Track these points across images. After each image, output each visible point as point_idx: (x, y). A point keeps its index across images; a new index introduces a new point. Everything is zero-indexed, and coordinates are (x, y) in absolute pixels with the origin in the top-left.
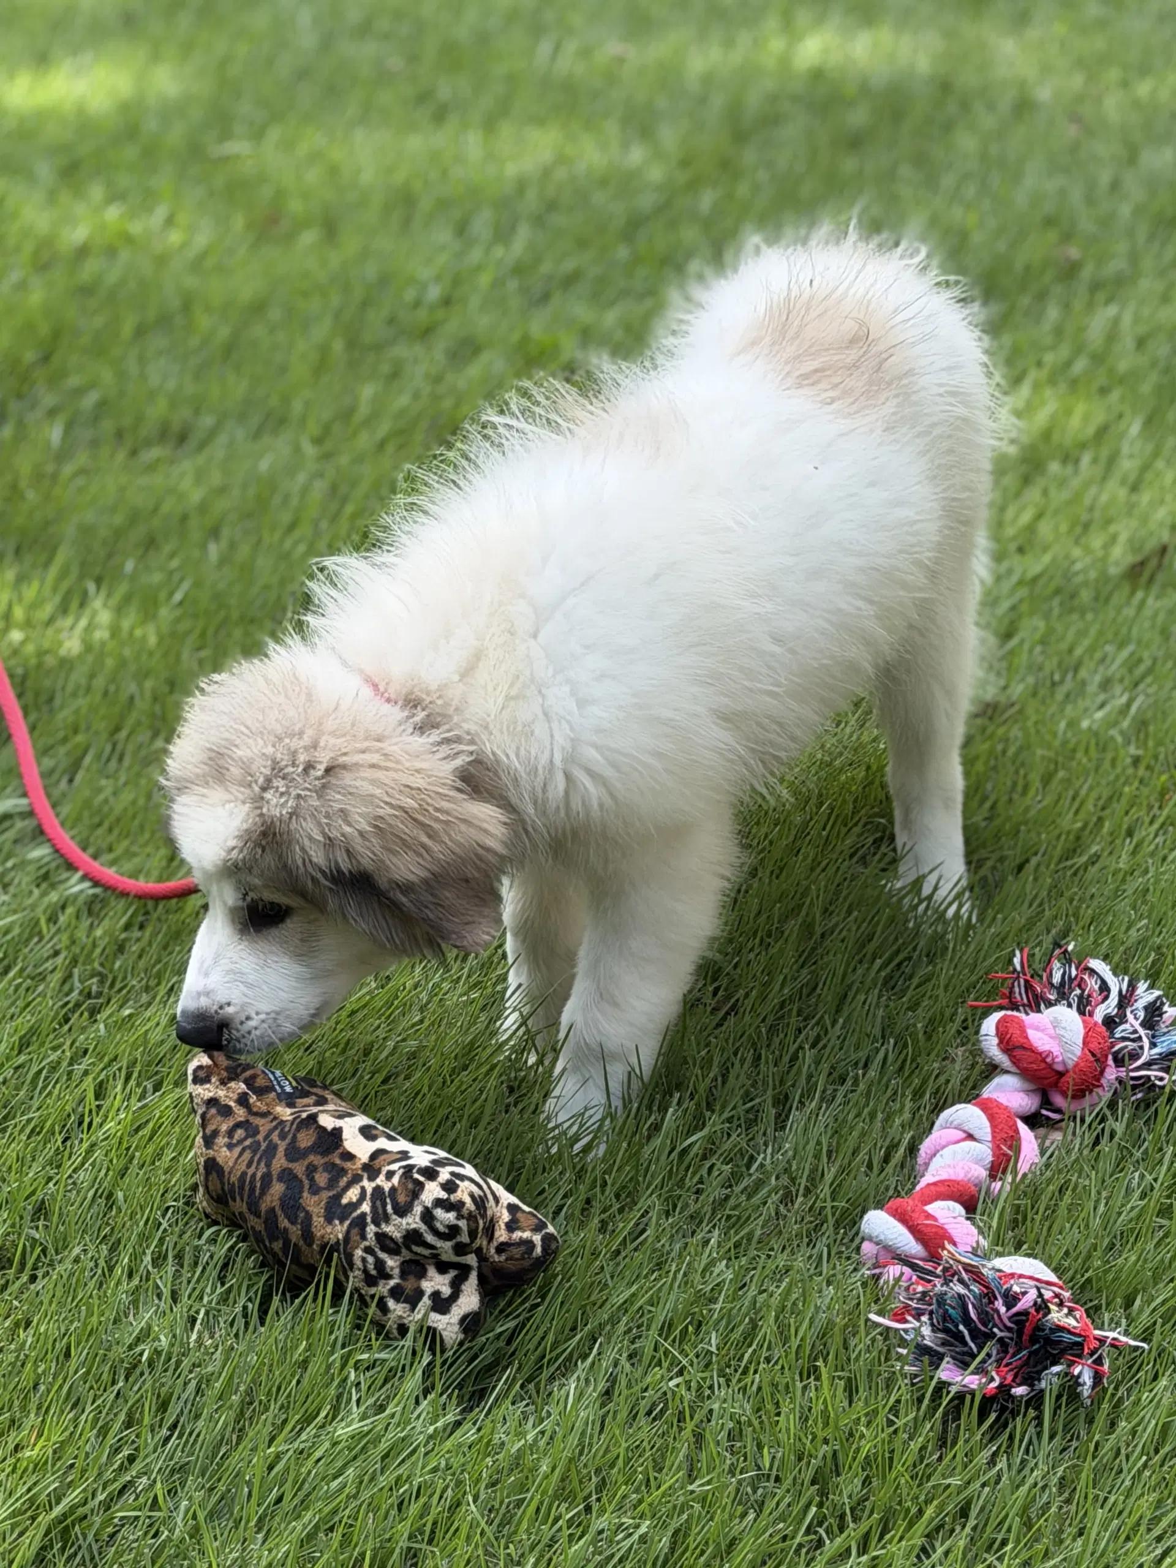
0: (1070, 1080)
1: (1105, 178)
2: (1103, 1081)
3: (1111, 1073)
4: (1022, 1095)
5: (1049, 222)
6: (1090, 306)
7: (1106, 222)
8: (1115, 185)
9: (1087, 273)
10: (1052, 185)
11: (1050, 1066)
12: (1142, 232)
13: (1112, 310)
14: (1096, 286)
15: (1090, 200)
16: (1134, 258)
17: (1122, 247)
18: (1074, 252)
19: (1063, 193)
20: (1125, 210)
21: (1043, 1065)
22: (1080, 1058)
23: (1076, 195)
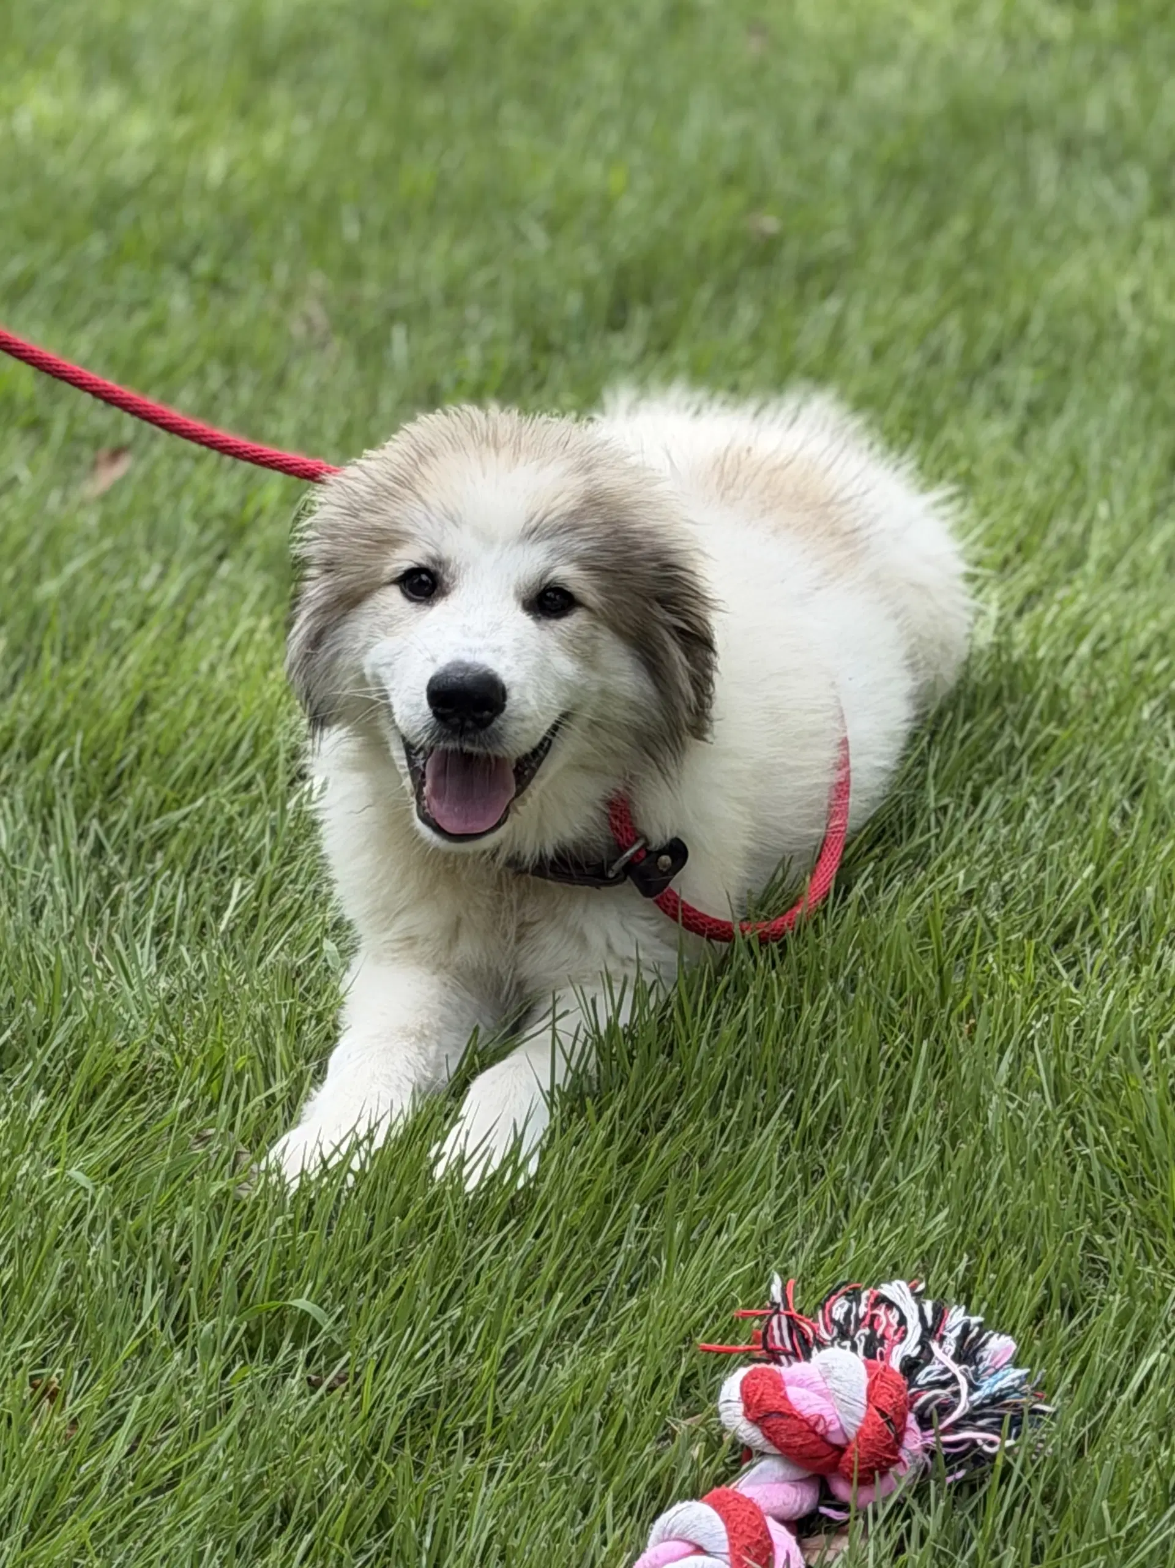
0: (854, 1456)
1: (806, 113)
2: (903, 1454)
3: (914, 1440)
4: (786, 1487)
5: (731, 180)
6: (801, 302)
7: (814, 176)
8: (822, 123)
9: (791, 251)
10: (731, 126)
11: (823, 1438)
12: (867, 190)
13: (832, 306)
14: (806, 273)
15: (788, 146)
16: (859, 230)
17: (839, 214)
18: (770, 223)
19: (746, 137)
20: (839, 160)
21: (812, 1437)
22: (865, 1421)
23: (766, 139)
